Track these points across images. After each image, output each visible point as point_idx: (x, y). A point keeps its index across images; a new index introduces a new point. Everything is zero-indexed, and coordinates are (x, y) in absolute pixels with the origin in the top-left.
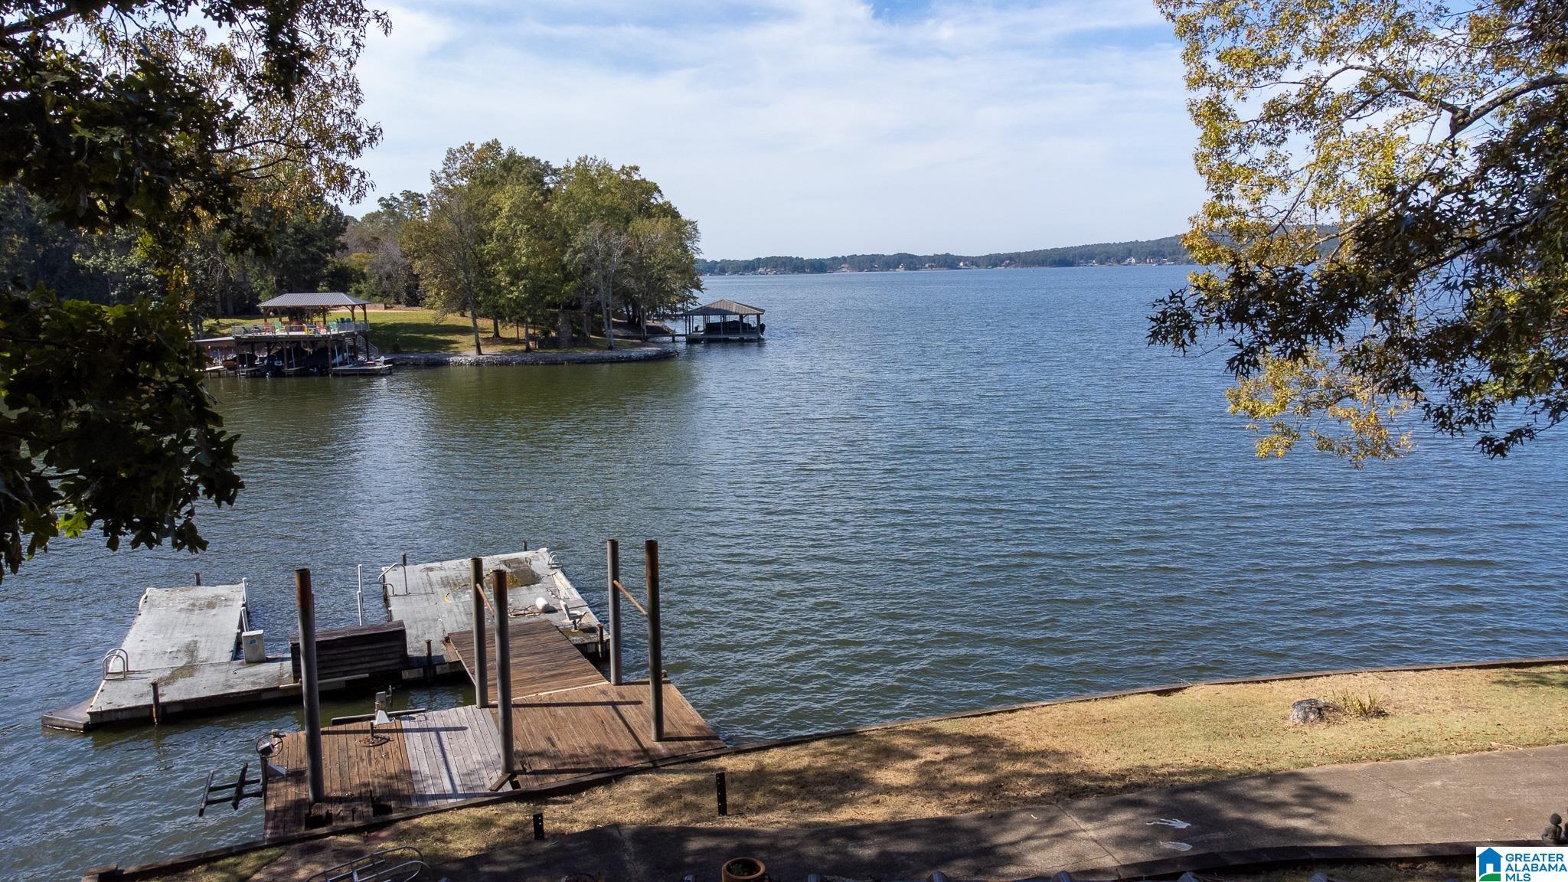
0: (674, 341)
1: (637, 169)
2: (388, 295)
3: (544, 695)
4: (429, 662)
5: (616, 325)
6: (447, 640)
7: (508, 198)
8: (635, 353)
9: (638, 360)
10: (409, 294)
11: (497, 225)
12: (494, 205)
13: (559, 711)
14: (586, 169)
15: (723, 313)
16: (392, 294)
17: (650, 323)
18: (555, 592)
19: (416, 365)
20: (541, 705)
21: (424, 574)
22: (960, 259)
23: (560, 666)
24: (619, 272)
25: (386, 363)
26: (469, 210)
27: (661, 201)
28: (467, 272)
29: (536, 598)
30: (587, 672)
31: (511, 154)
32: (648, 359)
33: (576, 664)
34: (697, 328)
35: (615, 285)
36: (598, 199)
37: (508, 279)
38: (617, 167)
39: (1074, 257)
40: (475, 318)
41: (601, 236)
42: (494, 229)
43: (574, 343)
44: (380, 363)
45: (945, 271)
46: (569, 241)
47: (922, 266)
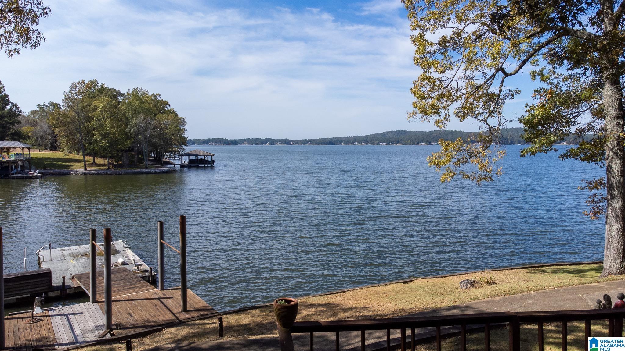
0: (174, 166)
1: (159, 95)
2: (41, 146)
3: (125, 296)
4: (63, 288)
5: (149, 160)
6: (73, 278)
7: (100, 103)
8: (157, 170)
9: (159, 173)
10: (52, 145)
11: (96, 114)
12: (95, 106)
13: (134, 302)
14: (137, 93)
15: (197, 156)
16: (43, 145)
17: (164, 160)
18: (127, 257)
19: (53, 174)
20: (124, 300)
21: (60, 252)
22: (291, 141)
23: (133, 284)
24: (151, 136)
25: (39, 173)
26: (83, 107)
27: (169, 108)
28: (81, 134)
29: (118, 260)
30: (146, 286)
31: (103, 86)
32: (164, 172)
33: (140, 283)
34: (185, 162)
35: (150, 141)
36: (143, 106)
37: (100, 137)
38: (150, 94)
39: (335, 141)
40: (84, 155)
41: (143, 120)
42: (94, 116)
43: (130, 166)
44: (37, 173)
45: (285, 145)
46: (129, 122)
47: (276, 143)
